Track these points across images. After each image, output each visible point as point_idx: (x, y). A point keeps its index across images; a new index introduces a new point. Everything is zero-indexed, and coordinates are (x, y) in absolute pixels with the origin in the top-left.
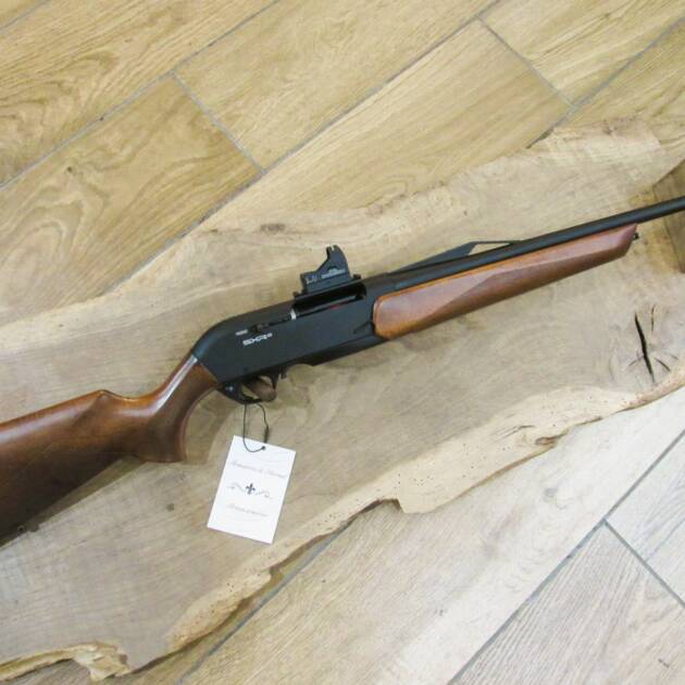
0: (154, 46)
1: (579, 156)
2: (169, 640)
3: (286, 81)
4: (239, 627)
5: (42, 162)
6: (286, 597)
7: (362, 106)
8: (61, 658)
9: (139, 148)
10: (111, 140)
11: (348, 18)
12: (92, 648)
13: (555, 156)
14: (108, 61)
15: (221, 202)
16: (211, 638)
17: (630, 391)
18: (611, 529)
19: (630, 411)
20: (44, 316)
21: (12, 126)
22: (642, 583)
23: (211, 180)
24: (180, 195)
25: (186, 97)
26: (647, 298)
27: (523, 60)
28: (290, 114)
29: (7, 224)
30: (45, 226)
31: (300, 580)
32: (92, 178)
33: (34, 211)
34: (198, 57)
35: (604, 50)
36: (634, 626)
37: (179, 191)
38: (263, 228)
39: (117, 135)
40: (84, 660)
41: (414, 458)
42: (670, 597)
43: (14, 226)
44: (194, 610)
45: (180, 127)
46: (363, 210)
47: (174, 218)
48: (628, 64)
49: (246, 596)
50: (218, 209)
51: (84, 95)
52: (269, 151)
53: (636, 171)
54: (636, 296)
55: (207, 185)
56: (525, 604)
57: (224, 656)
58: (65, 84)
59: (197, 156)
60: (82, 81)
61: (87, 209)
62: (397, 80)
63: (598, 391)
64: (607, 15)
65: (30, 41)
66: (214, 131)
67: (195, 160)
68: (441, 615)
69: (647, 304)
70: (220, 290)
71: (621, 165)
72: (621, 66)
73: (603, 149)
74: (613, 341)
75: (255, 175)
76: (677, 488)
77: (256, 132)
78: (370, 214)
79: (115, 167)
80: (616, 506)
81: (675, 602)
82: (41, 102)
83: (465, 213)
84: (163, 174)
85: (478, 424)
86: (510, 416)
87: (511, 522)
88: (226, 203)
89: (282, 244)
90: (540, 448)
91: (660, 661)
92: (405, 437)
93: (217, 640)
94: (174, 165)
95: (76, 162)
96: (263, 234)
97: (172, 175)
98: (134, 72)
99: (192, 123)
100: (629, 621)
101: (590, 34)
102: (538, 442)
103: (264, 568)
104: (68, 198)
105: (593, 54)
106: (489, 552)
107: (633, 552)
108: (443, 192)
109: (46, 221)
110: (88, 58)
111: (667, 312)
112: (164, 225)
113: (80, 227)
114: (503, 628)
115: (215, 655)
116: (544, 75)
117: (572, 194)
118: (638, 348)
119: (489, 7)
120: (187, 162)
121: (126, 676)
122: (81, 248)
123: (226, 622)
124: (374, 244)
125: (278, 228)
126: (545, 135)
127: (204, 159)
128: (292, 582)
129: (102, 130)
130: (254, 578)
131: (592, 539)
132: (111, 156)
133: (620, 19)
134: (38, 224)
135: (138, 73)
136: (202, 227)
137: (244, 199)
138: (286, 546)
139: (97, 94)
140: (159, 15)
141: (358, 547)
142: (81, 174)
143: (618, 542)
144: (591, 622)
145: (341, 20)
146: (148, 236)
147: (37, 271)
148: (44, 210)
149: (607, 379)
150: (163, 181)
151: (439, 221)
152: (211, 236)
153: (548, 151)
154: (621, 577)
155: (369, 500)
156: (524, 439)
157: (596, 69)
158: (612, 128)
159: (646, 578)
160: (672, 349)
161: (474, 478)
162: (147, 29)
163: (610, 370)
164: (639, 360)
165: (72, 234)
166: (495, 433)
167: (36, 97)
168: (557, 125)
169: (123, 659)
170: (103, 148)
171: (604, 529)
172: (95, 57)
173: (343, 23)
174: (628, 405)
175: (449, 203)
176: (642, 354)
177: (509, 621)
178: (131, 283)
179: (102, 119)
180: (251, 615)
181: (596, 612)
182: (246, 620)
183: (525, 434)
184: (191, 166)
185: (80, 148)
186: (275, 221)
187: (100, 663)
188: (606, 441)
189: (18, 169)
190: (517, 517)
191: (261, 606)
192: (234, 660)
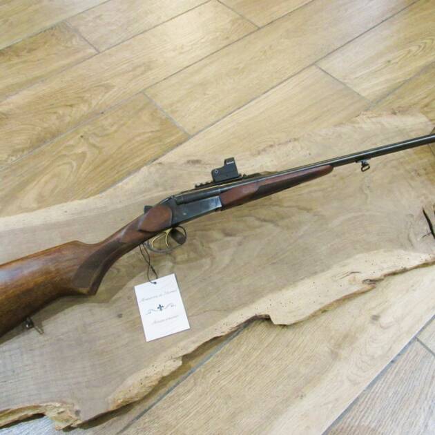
0: (134, 80)
2: (110, 401)
3: (205, 94)
5: (67, 134)
6: (192, 381)
7: (248, 105)
8: (36, 412)
9: (121, 126)
10: (106, 123)
11: (241, 66)
12: (58, 405)
13: (364, 126)
14: (108, 88)
15: (165, 152)
17: (425, 253)
18: (422, 343)
20: (57, 206)
21: (54, 117)
23: (160, 141)
24: (142, 149)
25: (150, 102)
26: (429, 199)
27: (342, 83)
28: (207, 109)
29: (43, 163)
30: (64, 164)
31: (203, 370)
32: (94, 140)
33: (59, 157)
34: (158, 85)
37: (142, 146)
38: (188, 162)
39: (110, 120)
41: (280, 290)
43: (47, 164)
44: (129, 382)
45: (145, 117)
46: (247, 153)
47: (137, 160)
49: (165, 374)
50: (163, 155)
51: (94, 103)
52: (194, 127)
54: (423, 198)
55: (157, 144)
56: (363, 394)
57: (147, 420)
58: (85, 98)
59: (153, 130)
60: (94, 96)
61: (89, 155)
64: (389, 61)
65: (69, 79)
66: (164, 118)
67: (152, 132)
68: (301, 398)
69: (430, 202)
70: (161, 193)
71: (404, 129)
72: (399, 85)
74: (410, 224)
75: (187, 137)
77: (186, 121)
78: (253, 155)
79: (107, 135)
80: (423, 328)
82: (71, 106)
83: (310, 154)
84: (133, 138)
85: (323, 271)
86: (344, 266)
87: (348, 338)
88: (168, 152)
89: (199, 170)
90: (367, 287)
92: (274, 277)
93: (143, 410)
94: (139, 135)
95: (85, 133)
96: (188, 165)
97: (138, 139)
98: (122, 92)
99: (152, 114)
102: (364, 282)
103: (178, 356)
104: (80, 151)
106: (335, 355)
108: (296, 143)
109: (65, 161)
110: (98, 86)
112: (132, 163)
113: (84, 164)
115: (141, 419)
116: (354, 89)
118: (427, 227)
120: (148, 132)
122: (83, 175)
125: (198, 162)
127: (158, 131)
128: (198, 370)
129: (102, 118)
130: (171, 362)
131: (409, 349)
132: (105, 130)
133: (397, 63)
134: (60, 163)
135: (125, 92)
136: (154, 163)
137: (179, 150)
138: (194, 342)
139: (101, 101)
140: (140, 66)
141: (243, 349)
142: (88, 139)
145: (237, 67)
146: (122, 168)
148: (65, 156)
149: (408, 244)
150: (133, 142)
151: (293, 158)
152: (158, 166)
153: (358, 123)
155: (250, 315)
156: (354, 280)
157: (385, 86)
158: (397, 111)
161: (322, 303)
162: (130, 73)
163: (409, 240)
164: (429, 234)
165: (79, 168)
166: (334, 276)
167: (69, 104)
169: (77, 413)
170: (102, 126)
171: (416, 344)
172: (102, 86)
174: (424, 261)
175: (299, 149)
176: (429, 231)
179: (102, 113)
180: (168, 392)
181: (417, 402)
182: (164, 396)
183: (354, 278)
184: (150, 134)
185: (89, 126)
186: (195, 158)
187: (62, 415)
188: (412, 286)
189: (54, 136)
190: (353, 334)
191: (175, 386)
192: (154, 423)
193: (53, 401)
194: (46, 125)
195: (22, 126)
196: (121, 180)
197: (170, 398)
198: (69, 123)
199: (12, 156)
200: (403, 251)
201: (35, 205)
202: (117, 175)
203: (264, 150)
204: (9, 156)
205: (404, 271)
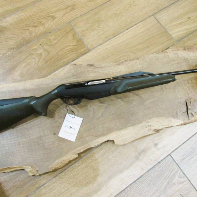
0: (66, 15)
1: (176, 55)
2: (50, 168)
3: (99, 27)
4: (68, 168)
5: (34, 42)
6: (81, 162)
7: (118, 36)
8: (22, 168)
9: (59, 41)
10: (52, 38)
11: (118, 12)
12: (30, 167)
13: (169, 54)
14: (54, 18)
15: (78, 57)
16: (60, 170)
17: (181, 120)
18: (172, 157)
19: (181, 126)
20: (29, 81)
21: (27, 32)
22: (178, 173)
23: (76, 51)
24: (68, 54)
25: (73, 29)
26: (190, 96)
27: (164, 28)
28: (99, 36)
30: (32, 58)
31: (86, 158)
32: (46, 47)
33: (30, 54)
34: (77, 19)
35: (187, 27)
36: (174, 184)
37: (68, 53)
38: (88, 65)
39: (53, 37)
40: (27, 170)
41: (120, 130)
42: (186, 178)
43: (24, 57)
44: (57, 161)
45: (70, 37)
46: (115, 63)
47: (65, 60)
48: (194, 31)
49: (71, 160)
50: (77, 59)
51: (46, 26)
52: (92, 45)
53: (191, 61)
54: (187, 95)
55: (75, 52)
56: (145, 174)
57: (63, 175)
58: (42, 23)
59: (74, 45)
60: (46, 22)
61: (43, 55)
62: (129, 30)
63: (172, 119)
64: (189, 18)
65: (35, 10)
66: (79, 38)
67: (73, 45)
68: (122, 173)
69: (190, 97)
71: (187, 59)
72: (191, 32)
73: (183, 54)
74: (178, 106)
75: (88, 51)
76: (192, 148)
77: (90, 40)
78: (117, 65)
79: (52, 45)
80: (174, 151)
81: (187, 179)
82: (36, 26)
83: (142, 67)
84: (64, 48)
85: (138, 124)
86: (147, 122)
87: (144, 151)
88: (79, 57)
89: (92, 70)
90: (155, 132)
91: (180, 195)
92: (118, 124)
93: (62, 170)
94: (67, 46)
95: (42, 43)
96: (88, 67)
97: (66, 49)
98: (60, 21)
99: (73, 36)
100: (173, 182)
101: (184, 22)
102: (154, 130)
103: (76, 153)
104: (39, 52)
105: (184, 28)
106: (137, 158)
107: (177, 164)
108: (137, 61)
109: (33, 57)
110: (49, 16)
111: (195, 100)
112: (63, 62)
113: (41, 59)
114: (138, 179)
115: (61, 174)
117: (173, 65)
118: (185, 109)
119: (156, 13)
120: (71, 46)
121: (38, 175)
123: (65, 166)
124: (117, 73)
125: (91, 65)
126: (167, 49)
128: (84, 158)
129: (50, 35)
130: (74, 155)
131: (166, 159)
132: (51, 42)
133: (193, 19)
134: (31, 58)
135: (61, 22)
136: (72, 63)
137: (84, 57)
138: (83, 148)
139: (50, 26)
140: (69, 6)
141: (102, 152)
142: (43, 46)
143: (173, 161)
144: (162, 181)
145: (116, 13)
146: (58, 64)
147: (29, 70)
148: (33, 54)
149: (175, 116)
150: (64, 50)
151: (135, 69)
152: (74, 66)
153: (167, 53)
154: (173, 170)
155: (106, 140)
156: (150, 129)
157: (184, 32)
158: (186, 49)
159: (179, 172)
160: (195, 110)
161: (135, 138)
162: (65, 10)
163: (177, 114)
164: (185, 112)
165: (39, 61)
166: (143, 126)
167: (34, 25)
168: (171, 46)
169: (37, 171)
170: (50, 40)
171: (169, 157)
172: (51, 16)
173: (116, 14)
174: (180, 124)
175: (138, 64)
176: (186, 110)
177: (140, 177)
178: (52, 75)
179: (50, 32)
180: (72, 165)
181: (164, 179)
182: (70, 166)
183: (151, 128)
184: (72, 47)
185: (44, 39)
186: (91, 63)
187: (31, 171)
188: (174, 133)
189: (27, 43)
190: (146, 150)
191: (74, 163)
192: (66, 176)
193: (28, 166)
194: (24, 36)
195: (13, 36)
196: (58, 69)
197: (73, 167)
198: (35, 36)
199: (9, 51)
200: (173, 119)
201: (19, 78)
202: (56, 67)
203: (122, 62)
204: (7, 51)
205: (172, 127)
